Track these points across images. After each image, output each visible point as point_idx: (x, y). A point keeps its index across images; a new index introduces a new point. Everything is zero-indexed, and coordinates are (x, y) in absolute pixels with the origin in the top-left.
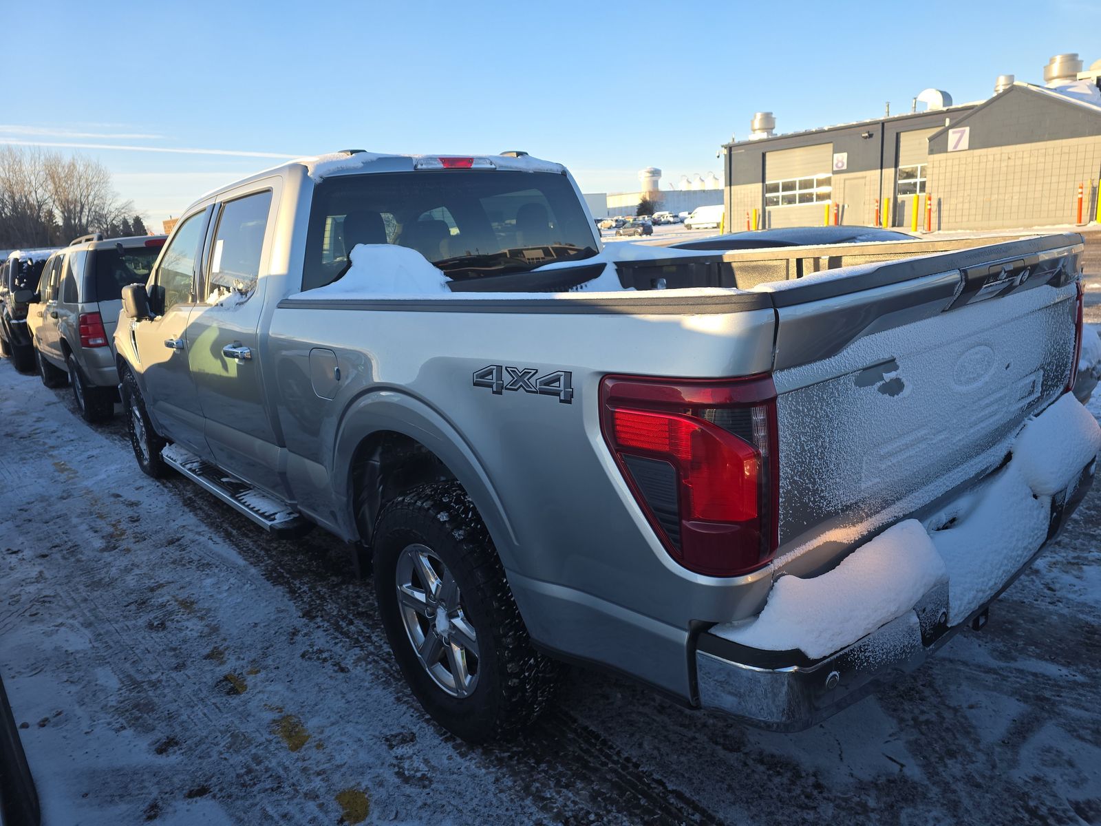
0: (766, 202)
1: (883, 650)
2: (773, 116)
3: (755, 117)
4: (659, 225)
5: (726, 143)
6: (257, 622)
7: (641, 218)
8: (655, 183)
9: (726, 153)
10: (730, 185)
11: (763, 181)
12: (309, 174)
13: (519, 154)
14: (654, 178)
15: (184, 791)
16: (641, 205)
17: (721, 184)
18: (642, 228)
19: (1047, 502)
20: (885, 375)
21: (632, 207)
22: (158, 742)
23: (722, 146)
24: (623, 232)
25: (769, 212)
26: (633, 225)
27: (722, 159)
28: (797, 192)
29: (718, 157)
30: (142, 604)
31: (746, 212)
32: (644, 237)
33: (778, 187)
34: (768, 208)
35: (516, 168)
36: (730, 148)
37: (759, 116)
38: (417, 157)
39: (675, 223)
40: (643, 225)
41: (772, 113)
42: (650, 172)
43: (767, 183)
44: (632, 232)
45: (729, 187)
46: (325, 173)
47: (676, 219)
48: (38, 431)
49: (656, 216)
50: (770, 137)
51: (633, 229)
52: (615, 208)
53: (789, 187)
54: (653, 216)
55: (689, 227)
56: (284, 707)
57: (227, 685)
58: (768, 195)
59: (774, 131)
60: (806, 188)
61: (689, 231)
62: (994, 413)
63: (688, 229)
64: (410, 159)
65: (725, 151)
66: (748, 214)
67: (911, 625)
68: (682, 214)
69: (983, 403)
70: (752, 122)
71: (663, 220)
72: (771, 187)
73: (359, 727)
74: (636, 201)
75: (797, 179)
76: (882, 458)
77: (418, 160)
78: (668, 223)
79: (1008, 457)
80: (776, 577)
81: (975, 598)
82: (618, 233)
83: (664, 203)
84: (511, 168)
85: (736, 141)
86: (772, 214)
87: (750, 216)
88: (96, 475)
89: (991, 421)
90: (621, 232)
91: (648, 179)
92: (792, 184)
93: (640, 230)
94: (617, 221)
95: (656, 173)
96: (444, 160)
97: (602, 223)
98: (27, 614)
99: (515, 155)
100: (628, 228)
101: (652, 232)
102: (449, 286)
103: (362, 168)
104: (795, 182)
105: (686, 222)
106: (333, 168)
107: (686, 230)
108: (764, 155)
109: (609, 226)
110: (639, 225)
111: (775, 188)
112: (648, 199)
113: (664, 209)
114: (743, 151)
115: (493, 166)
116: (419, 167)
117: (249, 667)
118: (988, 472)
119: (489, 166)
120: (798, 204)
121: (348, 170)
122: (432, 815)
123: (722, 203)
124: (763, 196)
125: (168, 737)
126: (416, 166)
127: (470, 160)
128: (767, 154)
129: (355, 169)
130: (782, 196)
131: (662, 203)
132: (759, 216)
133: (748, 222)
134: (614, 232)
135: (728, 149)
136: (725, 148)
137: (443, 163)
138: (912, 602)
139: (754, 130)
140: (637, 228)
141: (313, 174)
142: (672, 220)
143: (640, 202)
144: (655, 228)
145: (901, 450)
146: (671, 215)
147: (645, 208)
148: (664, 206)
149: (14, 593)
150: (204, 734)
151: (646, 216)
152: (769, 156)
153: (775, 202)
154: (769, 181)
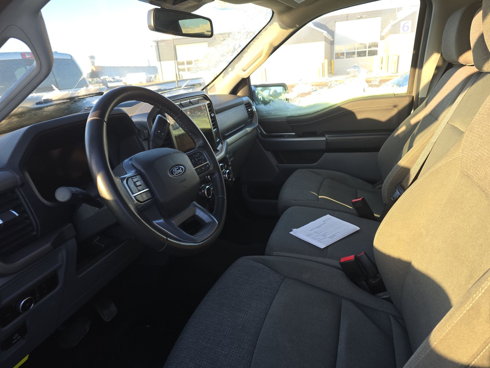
0: (179, 70)
5: (155, 40)
8: (94, 62)
9: (155, 44)
10: (160, 61)
11: (176, 59)
14: (92, 60)
16: (91, 73)
23: (153, 41)
29: (152, 46)
42: (90, 57)
43: (178, 60)
53: (189, 63)
58: (180, 67)
75: (193, 59)
104: (192, 61)
108: (175, 47)
111: (183, 64)
113: (105, 75)
124: (178, 67)
142: (112, 80)
148: (105, 73)
152: (177, 47)
153: (184, 70)
154: (180, 60)
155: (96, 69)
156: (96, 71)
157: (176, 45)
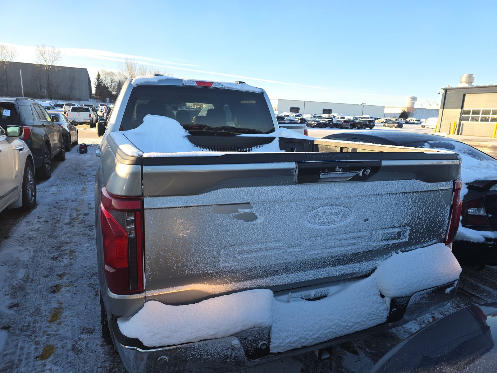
0: (462, 119)
1: (207, 353)
2: (473, 76)
3: (463, 76)
4: (409, 124)
5: (444, 87)
6: (87, 266)
7: (400, 119)
8: (413, 104)
9: (443, 92)
10: (443, 108)
11: (462, 108)
12: (132, 83)
13: (240, 82)
14: (413, 101)
15: (2, 326)
16: (402, 113)
17: (439, 107)
18: (397, 124)
19: (388, 301)
20: (239, 210)
21: (397, 114)
22: (13, 303)
23: (442, 89)
24: (387, 125)
25: (463, 124)
26: (393, 122)
27: (441, 95)
28: (471, 116)
29: (439, 94)
30: (58, 248)
31: (449, 123)
32: (398, 129)
33: (470, 112)
34: (462, 122)
35: (236, 89)
36: (446, 90)
37: (465, 75)
38: (185, 79)
39: (417, 124)
40: (398, 123)
41: (473, 75)
42: (411, 98)
43: (464, 109)
44: (392, 126)
45: (442, 109)
46: (139, 83)
47: (418, 122)
48: (90, 174)
49: (408, 119)
50: (469, 86)
51: (393, 124)
52: (388, 114)
53: (476, 112)
54: (406, 120)
55: (423, 127)
56: (63, 304)
57: (54, 288)
58: (463, 115)
59: (473, 84)
60: (486, 114)
61: (423, 129)
62: (354, 244)
63: (423, 128)
64: (182, 80)
65: (443, 91)
66: (450, 124)
67: (233, 345)
68: (422, 120)
69: (339, 237)
70: (461, 78)
71: (411, 122)
72: (466, 112)
73: (79, 321)
74: (400, 111)
75: (481, 109)
76: (239, 253)
77: (185, 81)
78: (414, 123)
79: (373, 270)
80: (146, 299)
81: (296, 341)
82: (384, 125)
83: (414, 114)
84: (233, 88)
85: (450, 87)
86: (464, 125)
87: (451, 125)
88: (91, 195)
89: (350, 248)
90: (386, 125)
91: (409, 101)
92: (478, 111)
93: (396, 125)
94: (386, 119)
95: (414, 99)
96: (198, 82)
97: (379, 120)
98: (21, 242)
99: (238, 83)
100: (390, 123)
101: (402, 127)
102: (188, 137)
103: (157, 82)
104: (480, 110)
105: (422, 124)
106: (143, 81)
107: (421, 128)
108: (464, 95)
109: (382, 122)
110: (396, 123)
111: (468, 112)
112: (406, 111)
113: (414, 116)
114: (453, 92)
115: (223, 87)
116: (185, 84)
117: (67, 284)
118: (355, 276)
119: (221, 87)
120: (479, 122)
121: (150, 82)
122: (68, 367)
123: (437, 117)
124: (461, 115)
125: (17, 303)
126: (183, 84)
127: (211, 83)
128: (466, 95)
129: (154, 82)
130: (471, 117)
131: (414, 113)
132: (457, 125)
133: (450, 128)
134: (383, 124)
135: (445, 90)
136: (444, 90)
137: (197, 83)
138: (229, 332)
139: (461, 82)
140: (395, 124)
141: (134, 83)
142: (416, 122)
143: (402, 112)
144: (404, 125)
145: (256, 251)
146: (416, 120)
147: (404, 115)
148: (414, 115)
149: (25, 233)
150: (29, 306)
151: (403, 119)
152: (467, 96)
153: (467, 119)
154: (465, 108)
155: (407, 110)
156: (408, 112)
157: (465, 94)
